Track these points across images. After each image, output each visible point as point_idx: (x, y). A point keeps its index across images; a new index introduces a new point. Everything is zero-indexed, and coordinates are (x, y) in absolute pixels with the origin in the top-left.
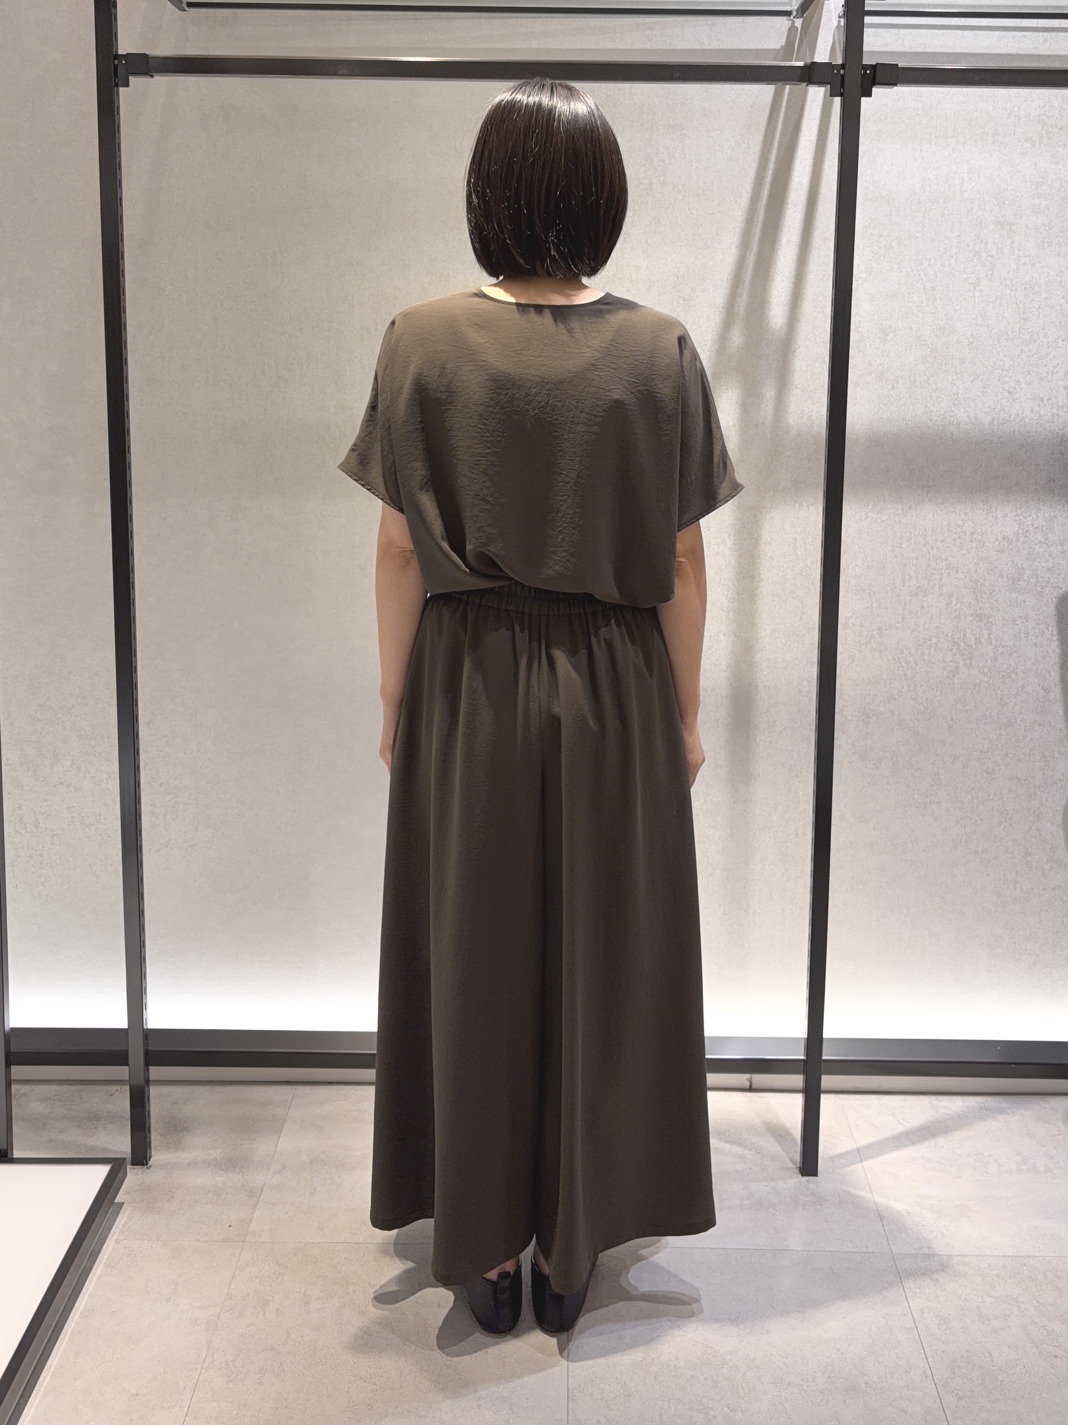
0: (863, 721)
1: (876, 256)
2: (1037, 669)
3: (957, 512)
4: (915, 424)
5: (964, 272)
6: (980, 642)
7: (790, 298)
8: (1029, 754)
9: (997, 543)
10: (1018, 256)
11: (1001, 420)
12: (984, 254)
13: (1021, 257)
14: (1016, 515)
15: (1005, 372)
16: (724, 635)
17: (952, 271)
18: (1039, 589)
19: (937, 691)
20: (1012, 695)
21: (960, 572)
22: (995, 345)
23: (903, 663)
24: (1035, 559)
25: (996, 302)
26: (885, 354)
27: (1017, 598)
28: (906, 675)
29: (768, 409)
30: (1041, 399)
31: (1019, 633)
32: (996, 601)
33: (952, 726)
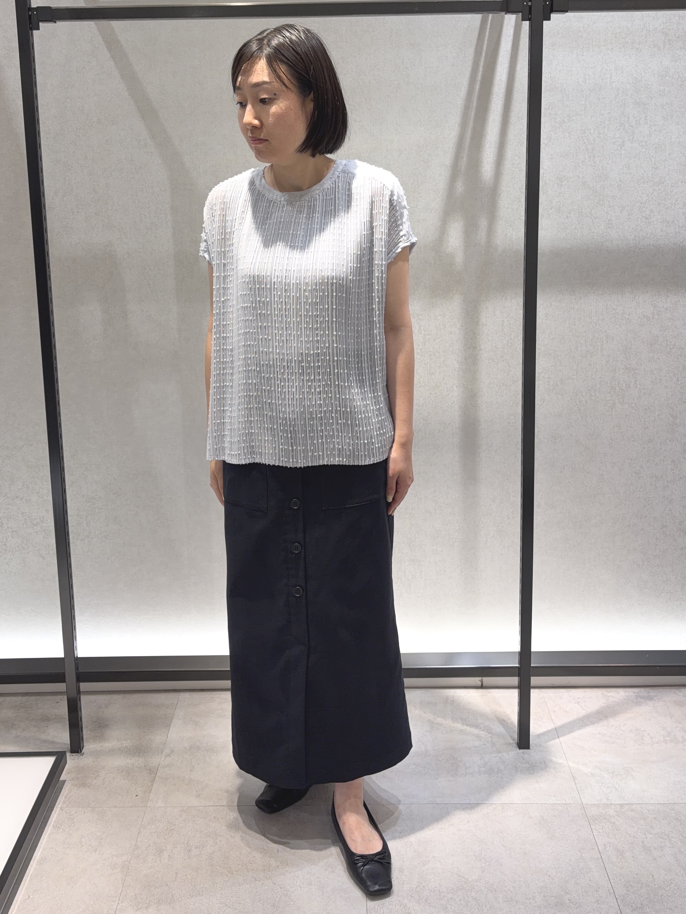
0: (552, 442)
1: (553, 128)
2: (668, 403)
3: (612, 300)
4: (583, 242)
5: (614, 137)
6: (629, 387)
7: (495, 158)
8: (663, 460)
9: (640, 320)
10: (650, 126)
12: (627, 125)
13: (652, 126)
14: (653, 301)
15: (643, 204)
16: (457, 387)
17: (606, 137)
18: (668, 350)
19: (601, 420)
20: (652, 421)
21: (615, 341)
22: (636, 186)
23: (578, 402)
24: (665, 330)
25: (636, 157)
26: (561, 194)
27: (654, 356)
28: (580, 410)
29: (482, 234)
30: (668, 222)
31: (656, 380)
32: (640, 359)
33: (612, 443)
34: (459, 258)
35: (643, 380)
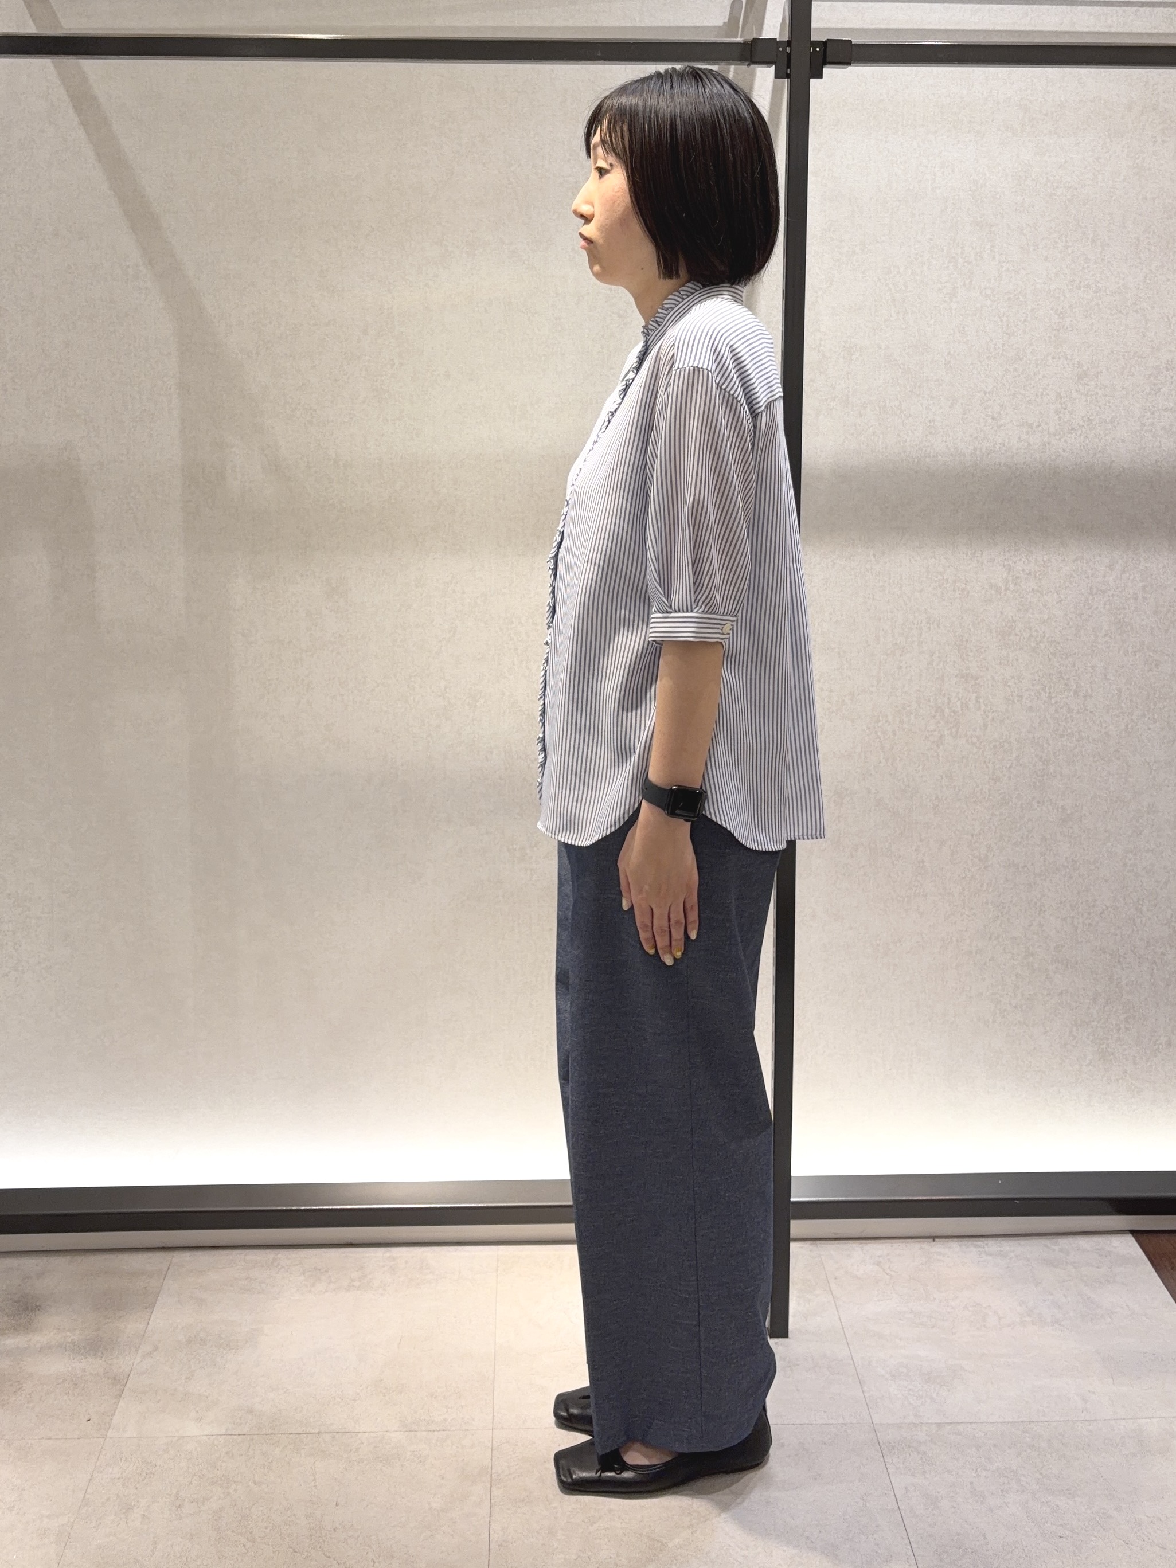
0: (835, 801)
2: (1034, 738)
3: (937, 557)
4: (887, 456)
5: (938, 280)
6: (967, 707)
8: (1028, 836)
9: (983, 592)
10: (999, 262)
11: (984, 449)
12: (960, 260)
13: (1003, 262)
14: (1005, 559)
15: (987, 395)
17: (925, 280)
18: (1033, 645)
19: (919, 765)
20: (1006, 767)
21: (942, 628)
22: (976, 364)
23: (879, 734)
24: (1027, 610)
25: (975, 315)
26: (850, 376)
27: (1008, 655)
28: (883, 747)
30: (1030, 426)
31: (1012, 696)
32: (985, 659)
33: (938, 806)
35: (990, 696)
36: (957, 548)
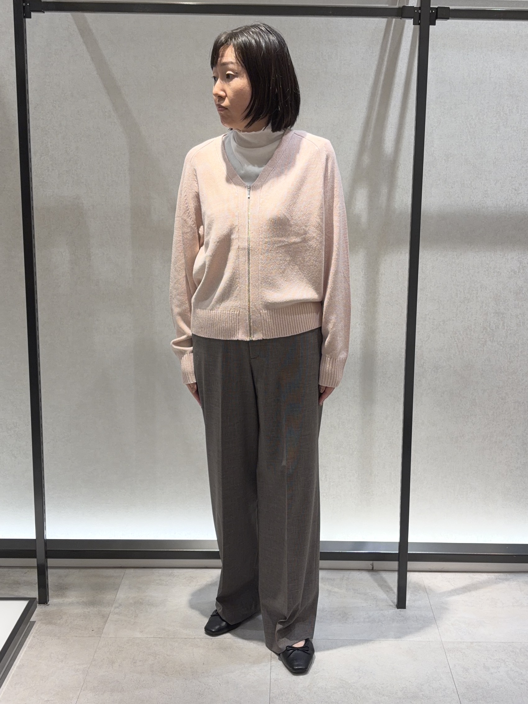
0: (434, 371)
1: (443, 114)
3: (486, 256)
4: (464, 208)
5: (491, 123)
6: (498, 328)
7: (395, 137)
8: (525, 389)
9: (508, 273)
11: (511, 205)
12: (502, 113)
14: (519, 258)
15: (513, 179)
16: (359, 324)
17: (485, 122)
19: (475, 354)
20: (516, 356)
21: (487, 289)
22: (508, 164)
23: (456, 339)
25: (508, 139)
26: (447, 169)
27: (518, 303)
28: (457, 346)
29: (383, 199)
31: (520, 323)
32: (507, 305)
33: (483, 373)
34: (364, 219)
35: (509, 323)
36: (496, 252)
